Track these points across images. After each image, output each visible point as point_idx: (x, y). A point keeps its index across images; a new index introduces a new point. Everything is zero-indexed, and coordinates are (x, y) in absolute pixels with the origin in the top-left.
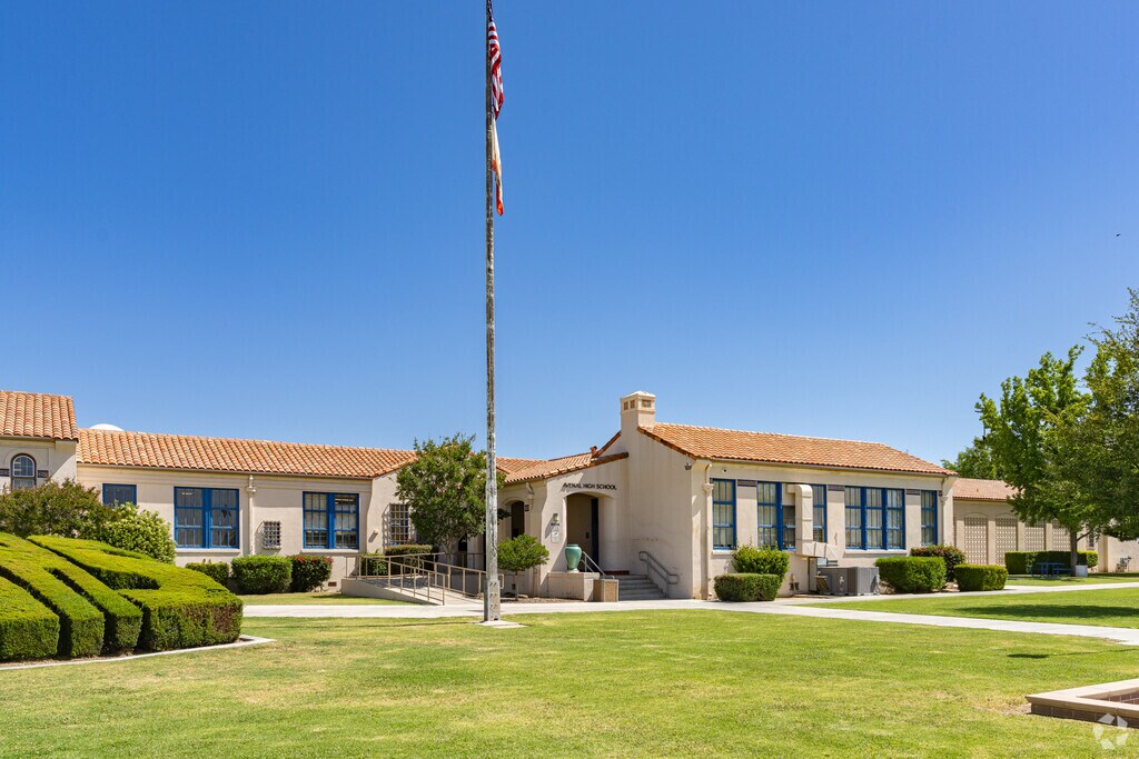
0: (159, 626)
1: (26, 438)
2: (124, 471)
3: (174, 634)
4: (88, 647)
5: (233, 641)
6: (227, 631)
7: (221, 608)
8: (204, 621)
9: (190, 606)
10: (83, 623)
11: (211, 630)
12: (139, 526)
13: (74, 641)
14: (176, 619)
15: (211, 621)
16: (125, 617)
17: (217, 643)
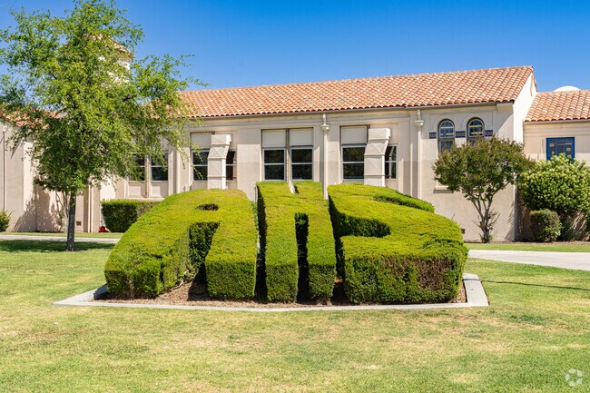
0: (354, 277)
1: (477, 104)
2: (564, 125)
3: (371, 288)
4: (283, 293)
5: (446, 300)
6: (437, 289)
7: (428, 262)
8: (407, 276)
9: (390, 258)
10: (276, 269)
11: (416, 286)
12: (563, 175)
13: (268, 286)
14: (373, 272)
15: (414, 276)
16: (317, 266)
17: (423, 302)
